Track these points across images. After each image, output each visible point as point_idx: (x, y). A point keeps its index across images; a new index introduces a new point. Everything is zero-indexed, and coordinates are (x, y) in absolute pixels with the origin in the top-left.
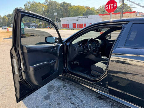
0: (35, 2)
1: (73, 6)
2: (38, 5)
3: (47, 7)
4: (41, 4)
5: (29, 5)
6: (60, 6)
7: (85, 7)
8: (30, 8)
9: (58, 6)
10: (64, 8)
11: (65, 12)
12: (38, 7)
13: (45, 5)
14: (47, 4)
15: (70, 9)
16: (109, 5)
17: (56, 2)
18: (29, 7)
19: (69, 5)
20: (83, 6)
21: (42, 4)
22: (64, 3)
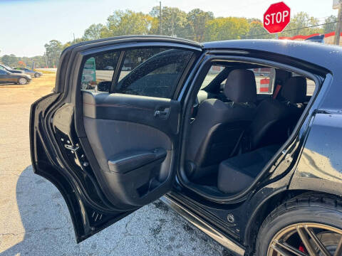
0: (131, 12)
1: (219, 18)
2: (136, 19)
3: (156, 21)
4: (143, 15)
5: (118, 19)
6: (186, 20)
7: (250, 21)
8: (120, 24)
9: (182, 18)
10: (195, 22)
11: (198, 34)
12: (137, 23)
13: (153, 17)
14: (156, 16)
15: (209, 26)
16: (273, 15)
17: (177, 9)
18: (117, 24)
19: (209, 16)
20: (244, 19)
21: (147, 15)
22: (197, 11)
